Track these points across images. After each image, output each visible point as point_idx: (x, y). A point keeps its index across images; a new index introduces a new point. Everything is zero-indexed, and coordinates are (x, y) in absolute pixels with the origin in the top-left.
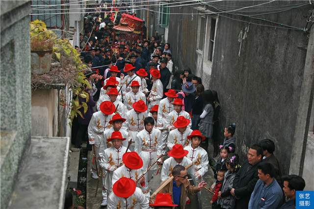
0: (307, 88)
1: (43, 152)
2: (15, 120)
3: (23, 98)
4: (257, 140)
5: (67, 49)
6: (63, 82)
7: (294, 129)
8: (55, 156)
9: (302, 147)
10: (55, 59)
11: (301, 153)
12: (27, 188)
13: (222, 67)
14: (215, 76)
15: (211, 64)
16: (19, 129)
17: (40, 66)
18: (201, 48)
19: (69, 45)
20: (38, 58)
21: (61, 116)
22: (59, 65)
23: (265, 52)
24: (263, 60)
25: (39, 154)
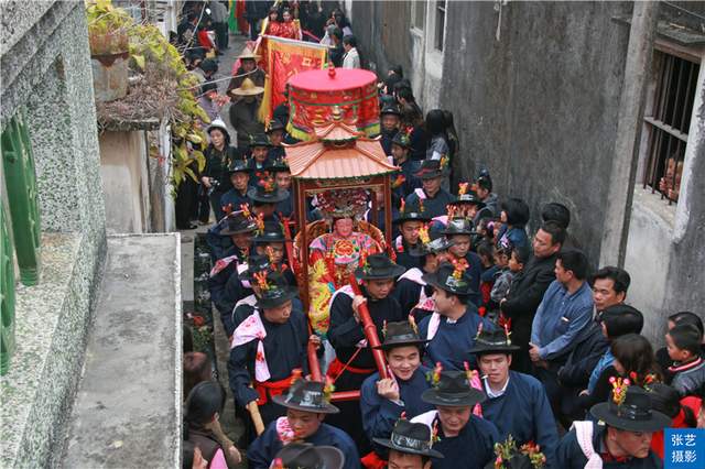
0: (632, 102)
1: (132, 266)
2: (76, 213)
3: (86, 167)
4: (537, 204)
5: (156, 47)
6: (155, 116)
7: (607, 181)
8: (155, 272)
9: (623, 216)
10: (135, 68)
11: (621, 227)
12: (110, 339)
13: (462, 62)
14: (450, 81)
15: (441, 56)
16: (86, 227)
17: (106, 84)
18: (421, 25)
19: (160, 38)
20: (102, 68)
21: (153, 177)
22: (144, 82)
23: (548, 30)
24: (544, 46)
25: (125, 270)
